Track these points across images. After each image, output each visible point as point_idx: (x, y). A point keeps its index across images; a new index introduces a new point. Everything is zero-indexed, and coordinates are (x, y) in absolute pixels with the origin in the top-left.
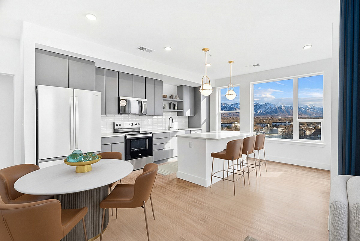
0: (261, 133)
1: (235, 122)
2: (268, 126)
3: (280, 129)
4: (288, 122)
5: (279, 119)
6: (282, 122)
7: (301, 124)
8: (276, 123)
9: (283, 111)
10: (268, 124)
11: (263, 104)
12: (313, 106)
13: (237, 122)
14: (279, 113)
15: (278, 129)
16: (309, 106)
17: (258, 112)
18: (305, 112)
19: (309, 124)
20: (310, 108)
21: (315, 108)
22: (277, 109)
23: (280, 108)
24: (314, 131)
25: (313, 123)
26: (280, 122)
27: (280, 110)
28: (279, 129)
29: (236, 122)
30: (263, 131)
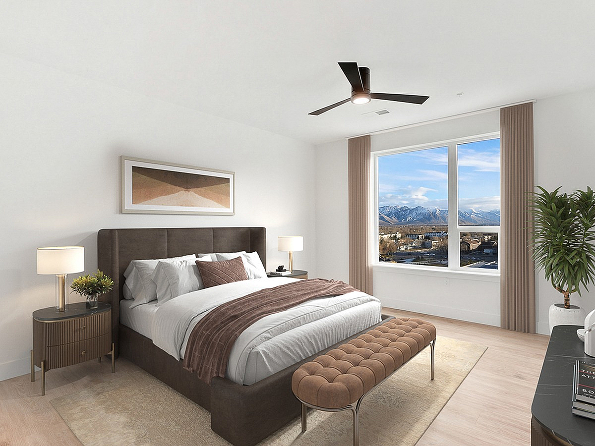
0: (411, 248)
2: (420, 238)
3: (434, 242)
7: (463, 235)
10: (420, 235)
11: (414, 209)
16: (474, 210)
17: (408, 220)
18: (469, 219)
19: (473, 234)
20: (476, 213)
21: (482, 213)
22: (430, 215)
23: (434, 213)
24: (480, 243)
25: (478, 234)
27: (434, 216)
30: (414, 245)
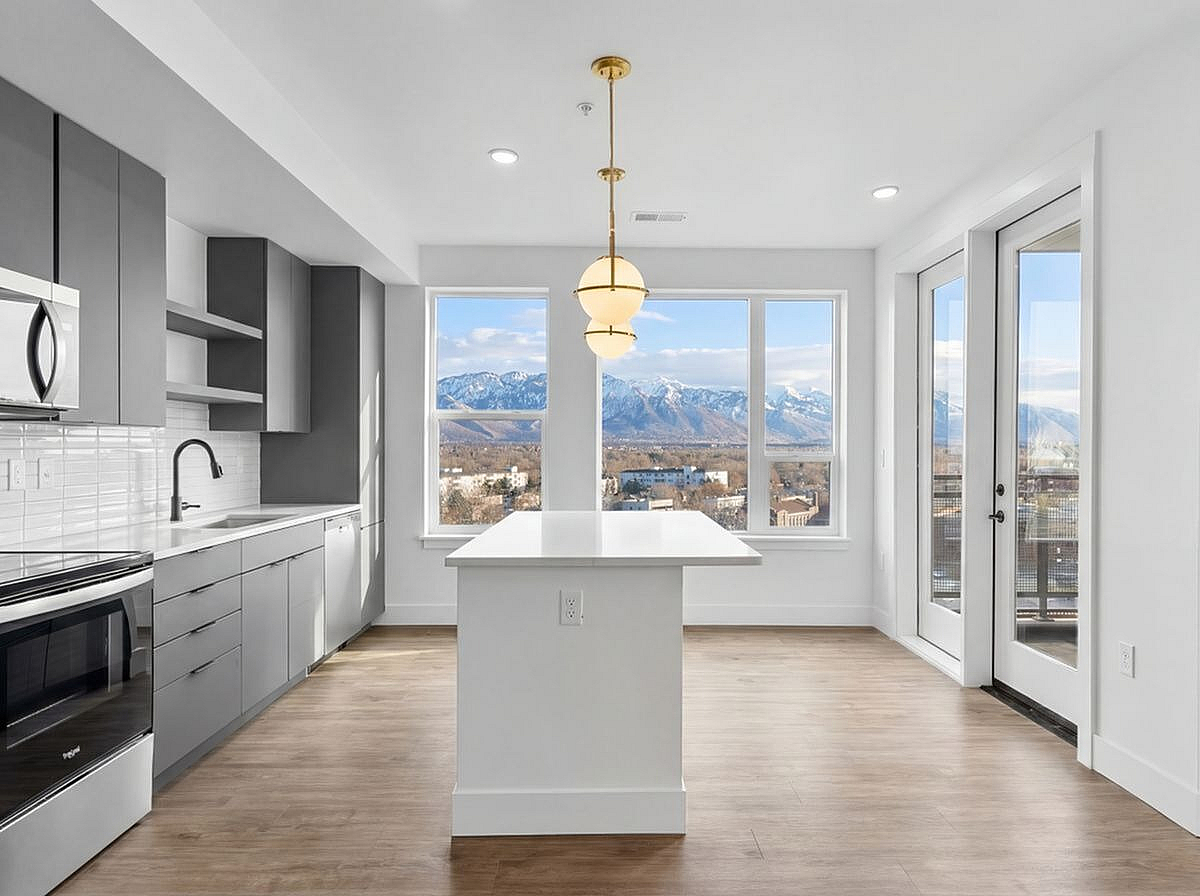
1: (452, 467)
4: (694, 468)
5: (652, 456)
6: (664, 471)
8: (637, 474)
9: (671, 416)
12: (814, 389)
13: (461, 470)
14: (652, 427)
15: (647, 501)
26: (657, 468)
28: (650, 503)
29: (455, 470)
